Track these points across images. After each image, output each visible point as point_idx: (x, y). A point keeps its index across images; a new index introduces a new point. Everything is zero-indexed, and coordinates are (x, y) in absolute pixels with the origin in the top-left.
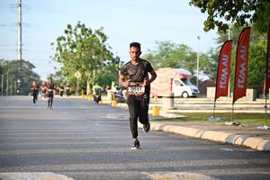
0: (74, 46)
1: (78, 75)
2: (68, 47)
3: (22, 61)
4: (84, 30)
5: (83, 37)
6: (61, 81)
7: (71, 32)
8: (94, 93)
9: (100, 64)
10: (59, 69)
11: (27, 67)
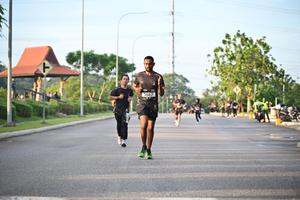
0: (233, 58)
1: (237, 90)
2: (226, 59)
3: (174, 75)
4: (244, 40)
5: (243, 47)
6: (218, 97)
7: (229, 43)
8: (256, 110)
9: (262, 77)
10: (216, 84)
11: (180, 81)
